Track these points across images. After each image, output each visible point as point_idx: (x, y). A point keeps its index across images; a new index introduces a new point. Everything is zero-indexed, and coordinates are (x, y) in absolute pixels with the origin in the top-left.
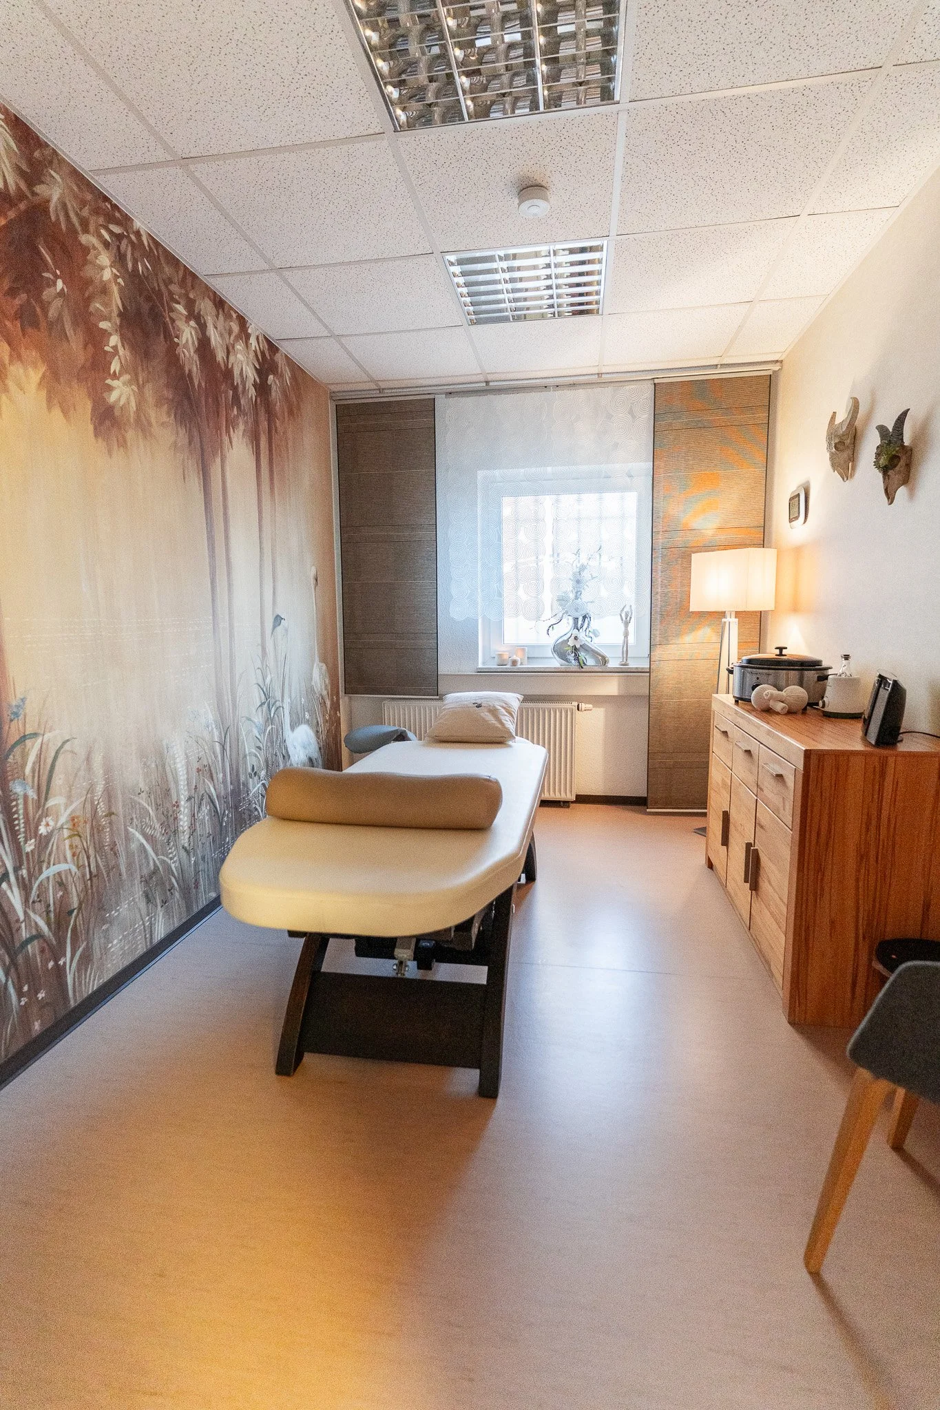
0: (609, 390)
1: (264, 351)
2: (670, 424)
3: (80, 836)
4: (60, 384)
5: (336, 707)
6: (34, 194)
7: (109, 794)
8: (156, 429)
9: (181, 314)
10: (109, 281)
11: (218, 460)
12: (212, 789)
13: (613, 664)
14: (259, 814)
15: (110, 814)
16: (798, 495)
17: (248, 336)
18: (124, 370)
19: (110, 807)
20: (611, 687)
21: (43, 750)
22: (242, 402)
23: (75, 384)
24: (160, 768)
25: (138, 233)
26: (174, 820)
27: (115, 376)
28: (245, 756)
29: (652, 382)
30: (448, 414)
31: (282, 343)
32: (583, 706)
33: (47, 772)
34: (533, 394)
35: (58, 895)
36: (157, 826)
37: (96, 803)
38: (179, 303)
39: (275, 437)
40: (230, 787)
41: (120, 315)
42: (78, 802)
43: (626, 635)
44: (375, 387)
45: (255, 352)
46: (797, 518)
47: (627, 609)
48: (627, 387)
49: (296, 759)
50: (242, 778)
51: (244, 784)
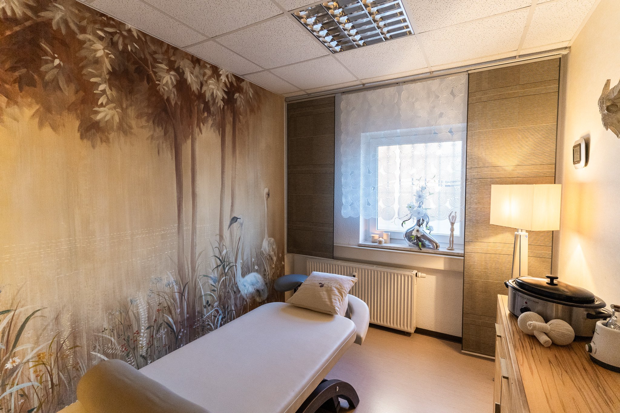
0: (437, 81)
1: (232, 82)
2: (480, 99)
3: (44, 364)
4: (52, 114)
5: (281, 259)
6: (38, 17)
7: (75, 335)
8: (135, 130)
9: (164, 69)
10: (102, 57)
11: (189, 142)
12: (170, 319)
13: (443, 248)
14: (211, 326)
15: (75, 346)
16: (580, 145)
17: (219, 76)
18: (109, 101)
19: (75, 343)
20: (440, 264)
21: (14, 318)
22: (212, 109)
23: (65, 113)
24: (123, 314)
25: (129, 31)
26: (134, 341)
27: (102, 105)
28: (201, 296)
29: (467, 73)
30: (343, 103)
31: (245, 76)
32: (419, 274)
33: (16, 332)
34: (389, 88)
35: (20, 403)
36: (118, 347)
37: (62, 342)
38: (161, 63)
39: (238, 125)
40: (186, 316)
41: (109, 73)
42: (45, 344)
43: (452, 230)
44: (305, 93)
45: (225, 83)
46: (579, 162)
47: (453, 214)
48: (450, 78)
49: (246, 292)
50: (198, 309)
51: (198, 312)
